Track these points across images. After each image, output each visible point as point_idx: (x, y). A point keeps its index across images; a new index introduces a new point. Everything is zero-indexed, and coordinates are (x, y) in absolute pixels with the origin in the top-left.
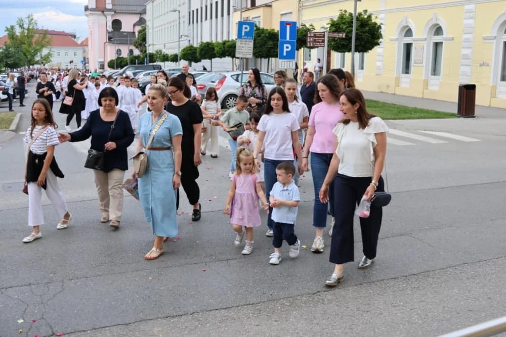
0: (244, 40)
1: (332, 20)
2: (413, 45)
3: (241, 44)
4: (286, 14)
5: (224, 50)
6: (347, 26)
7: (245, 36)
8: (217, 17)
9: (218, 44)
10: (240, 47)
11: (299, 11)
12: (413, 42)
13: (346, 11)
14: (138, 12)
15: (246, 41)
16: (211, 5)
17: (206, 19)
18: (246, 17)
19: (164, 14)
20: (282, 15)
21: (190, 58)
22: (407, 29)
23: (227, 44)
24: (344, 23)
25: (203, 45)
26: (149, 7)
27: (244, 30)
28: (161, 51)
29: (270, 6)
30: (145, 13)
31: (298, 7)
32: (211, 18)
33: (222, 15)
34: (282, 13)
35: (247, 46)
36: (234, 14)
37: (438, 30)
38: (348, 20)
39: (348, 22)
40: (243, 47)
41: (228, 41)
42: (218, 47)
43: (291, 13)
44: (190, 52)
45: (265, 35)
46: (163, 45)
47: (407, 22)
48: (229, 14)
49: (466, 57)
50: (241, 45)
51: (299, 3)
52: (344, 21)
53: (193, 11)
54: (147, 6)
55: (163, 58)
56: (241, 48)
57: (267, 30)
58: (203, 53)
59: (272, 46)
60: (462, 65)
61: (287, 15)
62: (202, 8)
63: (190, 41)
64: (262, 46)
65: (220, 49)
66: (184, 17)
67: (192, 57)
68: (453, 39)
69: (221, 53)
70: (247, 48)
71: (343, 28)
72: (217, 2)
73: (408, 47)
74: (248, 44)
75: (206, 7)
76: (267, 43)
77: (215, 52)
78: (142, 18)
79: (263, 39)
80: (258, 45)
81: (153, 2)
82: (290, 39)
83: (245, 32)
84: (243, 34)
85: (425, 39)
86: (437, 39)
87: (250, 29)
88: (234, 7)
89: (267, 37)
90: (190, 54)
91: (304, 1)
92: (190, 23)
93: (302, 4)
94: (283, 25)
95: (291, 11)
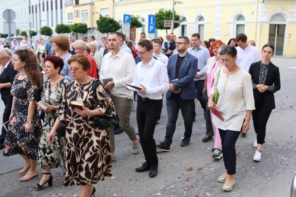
0: (126, 24)
2: (188, 26)
5: (77, 29)
6: (166, 16)
8: (52, 9)
11: (113, 7)
12: (188, 25)
13: (163, 9)
16: (47, 2)
17: (44, 10)
18: (77, 10)
20: (101, 9)
21: (46, 34)
22: (183, 18)
23: (78, 25)
24: (164, 15)
25: (59, 26)
27: (126, 19)
29: (93, 4)
31: (112, 5)
32: (48, 10)
33: (56, 8)
34: (102, 8)
36: (66, 8)
37: (201, 18)
38: (166, 14)
39: (166, 15)
40: (125, 27)
41: (78, 24)
43: (108, 8)
47: (183, 14)
48: (61, 8)
49: (217, 31)
52: (163, 14)
53: (33, 6)
58: (59, 30)
59: (111, 26)
60: (216, 35)
61: (105, 9)
62: (40, 4)
63: (30, 23)
64: (106, 26)
65: (74, 28)
66: (25, 9)
67: (47, 33)
68: (210, 23)
69: (75, 30)
70: (127, 28)
71: (163, 18)
72: (52, 2)
73: (183, 27)
74: (128, 26)
75: (43, 3)
76: (108, 25)
77: (70, 30)
79: (106, 23)
80: (103, 26)
82: (154, 23)
84: (126, 21)
85: (194, 23)
86: (201, 23)
87: (129, 19)
88: (65, 4)
89: (108, 21)
90: (46, 31)
91: (116, 2)
92: (30, 13)
93: (115, 3)
94: (150, 16)
95: (108, 7)
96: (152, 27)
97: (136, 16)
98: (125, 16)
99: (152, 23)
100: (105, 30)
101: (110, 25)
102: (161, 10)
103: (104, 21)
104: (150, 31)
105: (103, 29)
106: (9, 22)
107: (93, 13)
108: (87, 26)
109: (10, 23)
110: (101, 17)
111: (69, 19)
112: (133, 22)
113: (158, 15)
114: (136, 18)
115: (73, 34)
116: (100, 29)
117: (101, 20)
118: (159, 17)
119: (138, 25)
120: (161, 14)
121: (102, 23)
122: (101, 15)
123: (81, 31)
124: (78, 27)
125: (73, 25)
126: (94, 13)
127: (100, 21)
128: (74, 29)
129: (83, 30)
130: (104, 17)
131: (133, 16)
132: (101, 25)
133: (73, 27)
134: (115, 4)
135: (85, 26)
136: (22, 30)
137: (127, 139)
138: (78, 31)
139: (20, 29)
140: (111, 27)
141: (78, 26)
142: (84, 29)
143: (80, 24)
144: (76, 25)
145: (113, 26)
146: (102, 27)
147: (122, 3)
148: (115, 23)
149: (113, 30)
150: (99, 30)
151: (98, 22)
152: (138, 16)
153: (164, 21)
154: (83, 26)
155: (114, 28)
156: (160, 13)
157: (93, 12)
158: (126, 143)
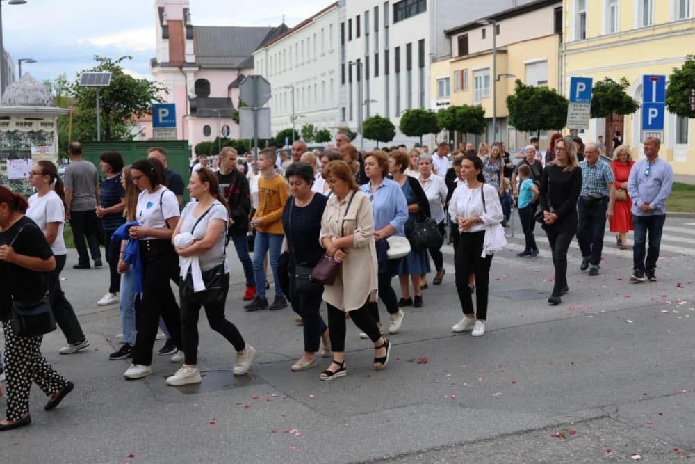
0: (578, 105)
1: (676, 70)
3: (574, 109)
4: (534, 63)
7: (579, 98)
8: (398, 70)
9: (442, 112)
10: (572, 114)
11: (559, 57)
14: (235, 66)
15: (581, 106)
16: (387, 52)
17: (377, 74)
18: (461, 69)
19: (291, 69)
20: (527, 65)
21: (378, 135)
23: (458, 111)
25: (410, 114)
26: (259, 57)
27: (578, 90)
28: (311, 127)
29: (505, 52)
30: (253, 67)
31: (557, 50)
32: (387, 72)
33: (409, 68)
34: (527, 62)
35: (582, 112)
36: (432, 64)
40: (577, 114)
41: (459, 108)
42: (443, 116)
43: (545, 61)
44: (377, 126)
45: (537, 95)
46: (288, 118)
48: (422, 65)
50: (576, 112)
51: (560, 45)
53: (350, 63)
54: (255, 56)
55: (320, 136)
56: (574, 116)
57: (537, 88)
58: (410, 126)
61: (537, 64)
62: (367, 58)
63: (344, 109)
64: (532, 113)
65: (447, 119)
66: (332, 72)
67: (380, 134)
69: (449, 125)
70: (582, 116)
72: (397, 49)
74: (584, 110)
75: (377, 56)
76: (540, 108)
78: (242, 75)
79: (533, 102)
81: (267, 50)
82: (657, 100)
83: (580, 92)
84: (577, 96)
87: (586, 88)
88: (430, 54)
89: (540, 99)
90: (377, 129)
91: (569, 43)
92: (343, 82)
93: (566, 47)
94: (648, 80)
95: (544, 58)
96: (653, 113)
97: (618, 82)
98: (574, 81)
99: (654, 100)
100: (529, 124)
101: (546, 109)
102: (693, 60)
103: (527, 98)
104: (650, 123)
105: (525, 121)
106: (255, 108)
107: (499, 76)
108: (484, 112)
109: (258, 109)
110: (521, 87)
111: (441, 94)
112: (610, 97)
113: (682, 75)
114: (620, 88)
115: (452, 137)
116: (515, 121)
117: (520, 96)
118: (684, 81)
119: (625, 106)
120: (689, 71)
121: (521, 104)
122: (518, 82)
123: (467, 126)
124: (460, 116)
125: (447, 111)
126: (502, 78)
127: (516, 96)
128: (448, 121)
129: (472, 124)
130: (528, 88)
131: (610, 80)
132: (518, 109)
133: (446, 117)
134: (564, 48)
135: (477, 112)
136: (320, 126)
137: (463, 445)
138: (459, 126)
139: (315, 125)
140: (547, 115)
141: (457, 115)
142: (475, 119)
143: (465, 106)
144: (454, 110)
145: (552, 110)
146: (520, 116)
147: (585, 45)
148: (560, 103)
149: (553, 123)
150: (513, 125)
151: (510, 100)
152: (623, 79)
153: (691, 92)
154: (472, 112)
155: (555, 118)
156: (686, 70)
157: (497, 74)
158: (455, 457)
